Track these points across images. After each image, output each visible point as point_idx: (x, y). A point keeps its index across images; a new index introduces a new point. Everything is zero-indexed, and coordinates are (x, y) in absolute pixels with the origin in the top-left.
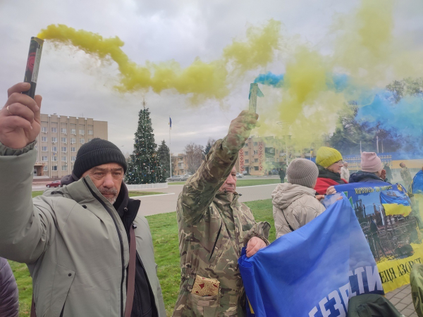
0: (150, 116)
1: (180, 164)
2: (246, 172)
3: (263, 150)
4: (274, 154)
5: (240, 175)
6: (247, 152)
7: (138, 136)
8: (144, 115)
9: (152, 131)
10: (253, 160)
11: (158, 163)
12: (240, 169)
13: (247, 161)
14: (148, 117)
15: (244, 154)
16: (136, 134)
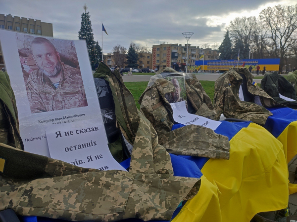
0: (90, 19)
1: (109, 61)
2: (157, 69)
3: (170, 53)
4: (177, 57)
5: (153, 71)
6: (158, 55)
7: (81, 34)
8: (85, 18)
9: (92, 31)
10: (162, 61)
11: (96, 56)
12: (153, 67)
13: (158, 61)
14: (88, 20)
15: (156, 56)
16: (80, 33)
